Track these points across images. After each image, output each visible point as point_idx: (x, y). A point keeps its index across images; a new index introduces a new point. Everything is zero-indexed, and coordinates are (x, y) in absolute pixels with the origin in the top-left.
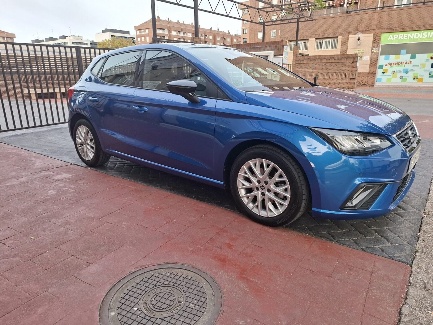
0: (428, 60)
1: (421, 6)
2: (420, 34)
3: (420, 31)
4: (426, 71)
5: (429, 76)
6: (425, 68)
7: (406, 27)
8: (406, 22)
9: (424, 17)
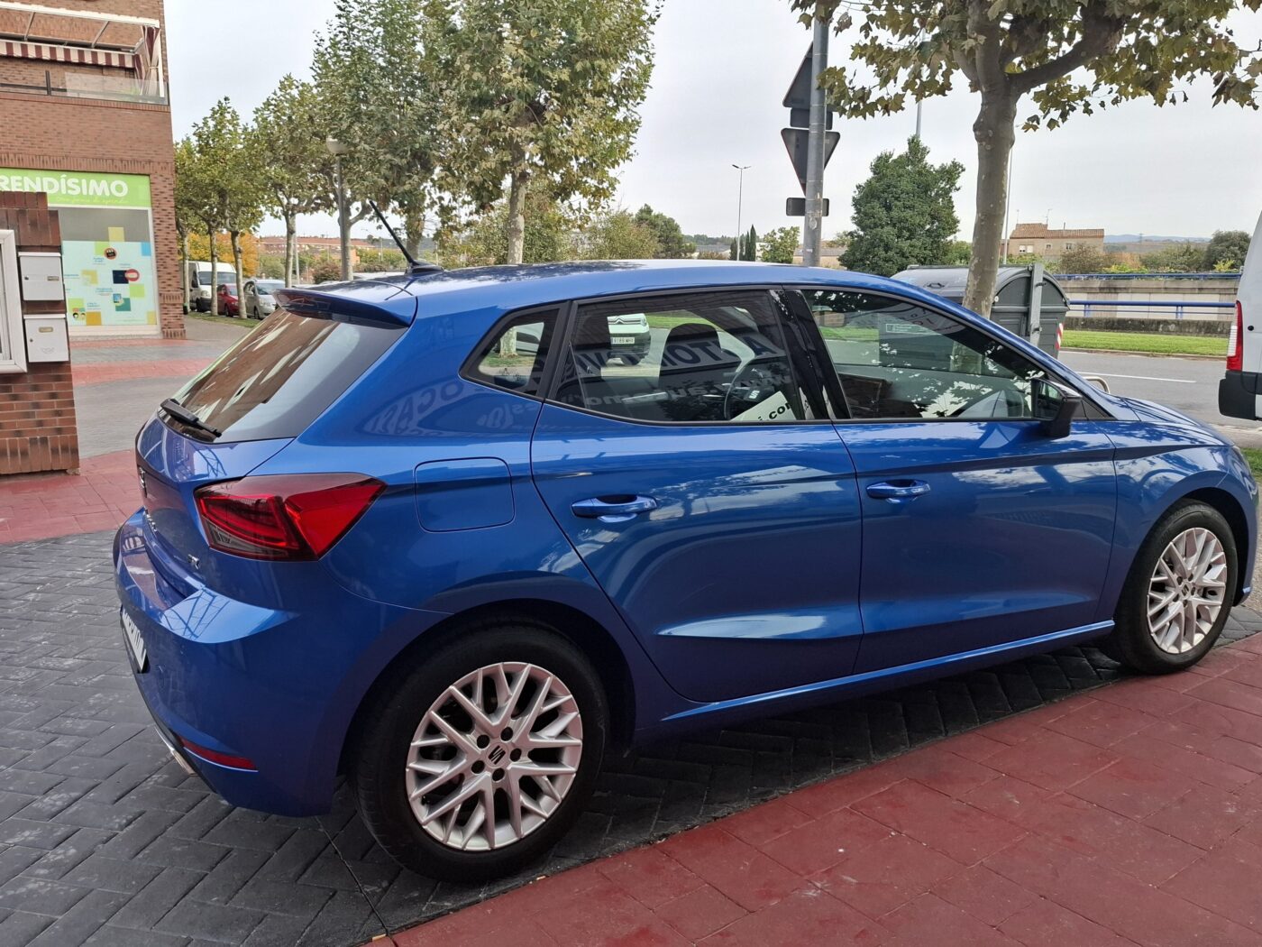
0: (100, 260)
1: (42, 98)
2: (59, 180)
3: (58, 173)
4: (102, 291)
5: (114, 305)
6: (96, 283)
7: (11, 156)
8: (9, 139)
9: (59, 133)
